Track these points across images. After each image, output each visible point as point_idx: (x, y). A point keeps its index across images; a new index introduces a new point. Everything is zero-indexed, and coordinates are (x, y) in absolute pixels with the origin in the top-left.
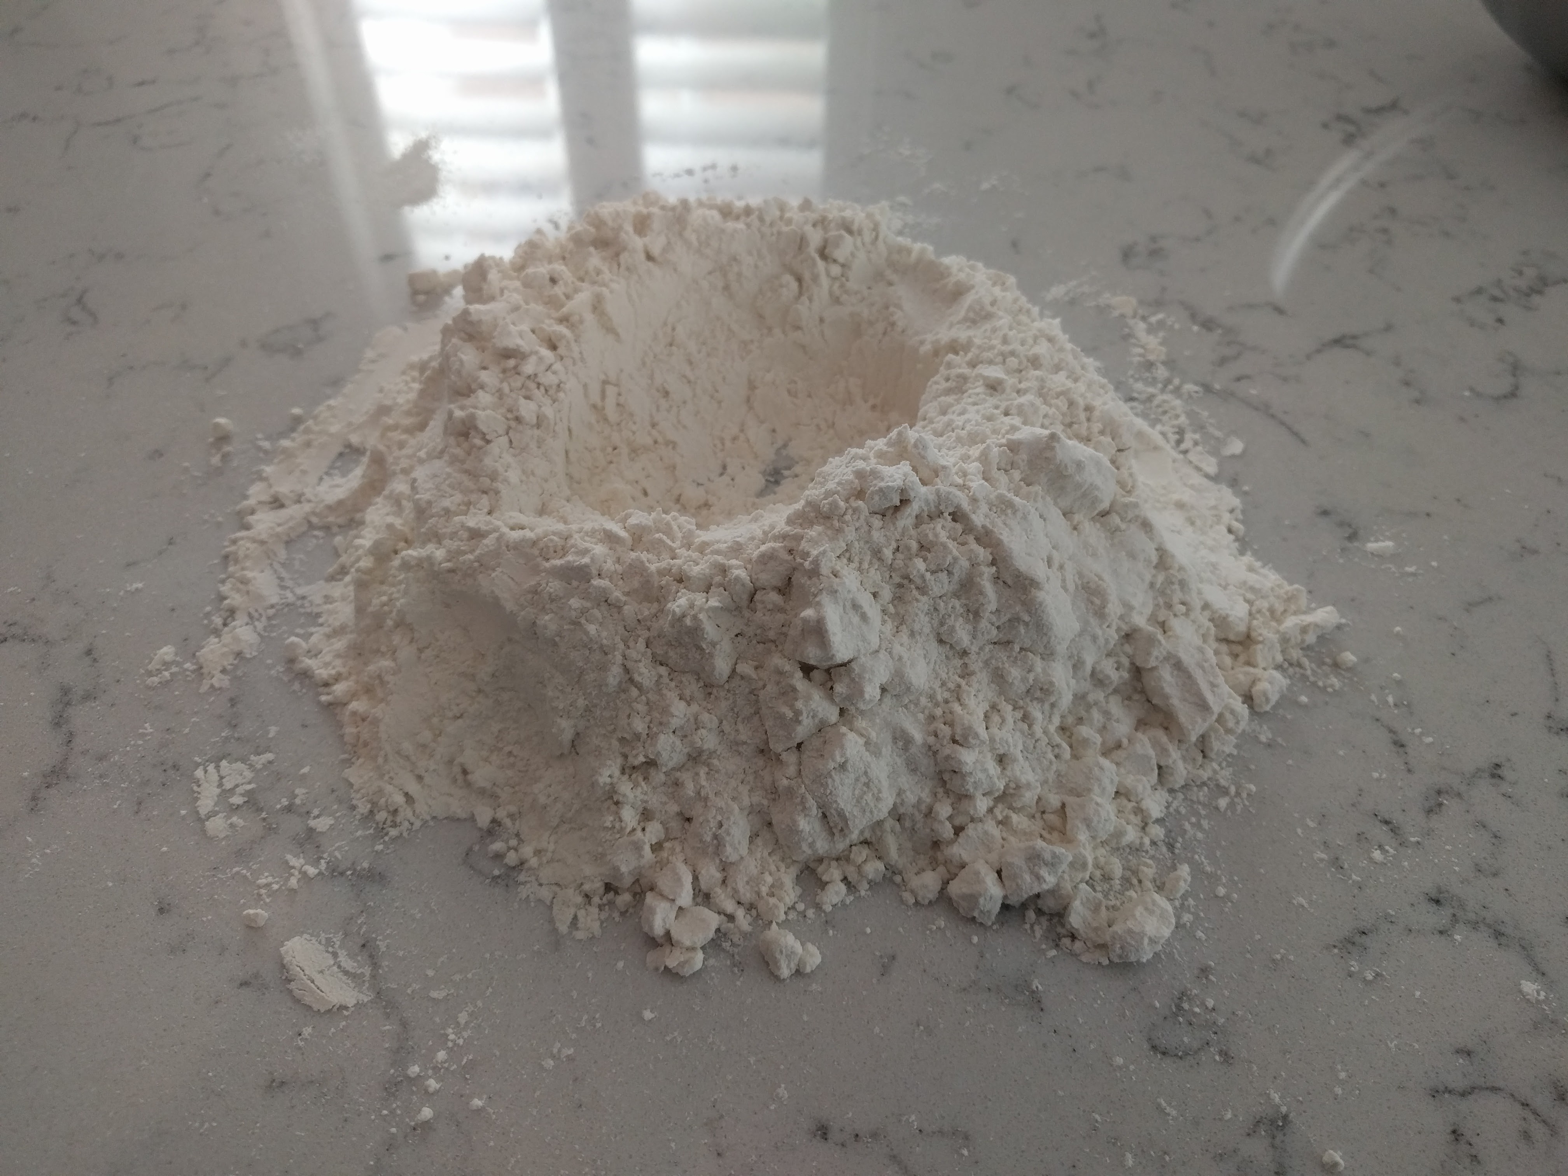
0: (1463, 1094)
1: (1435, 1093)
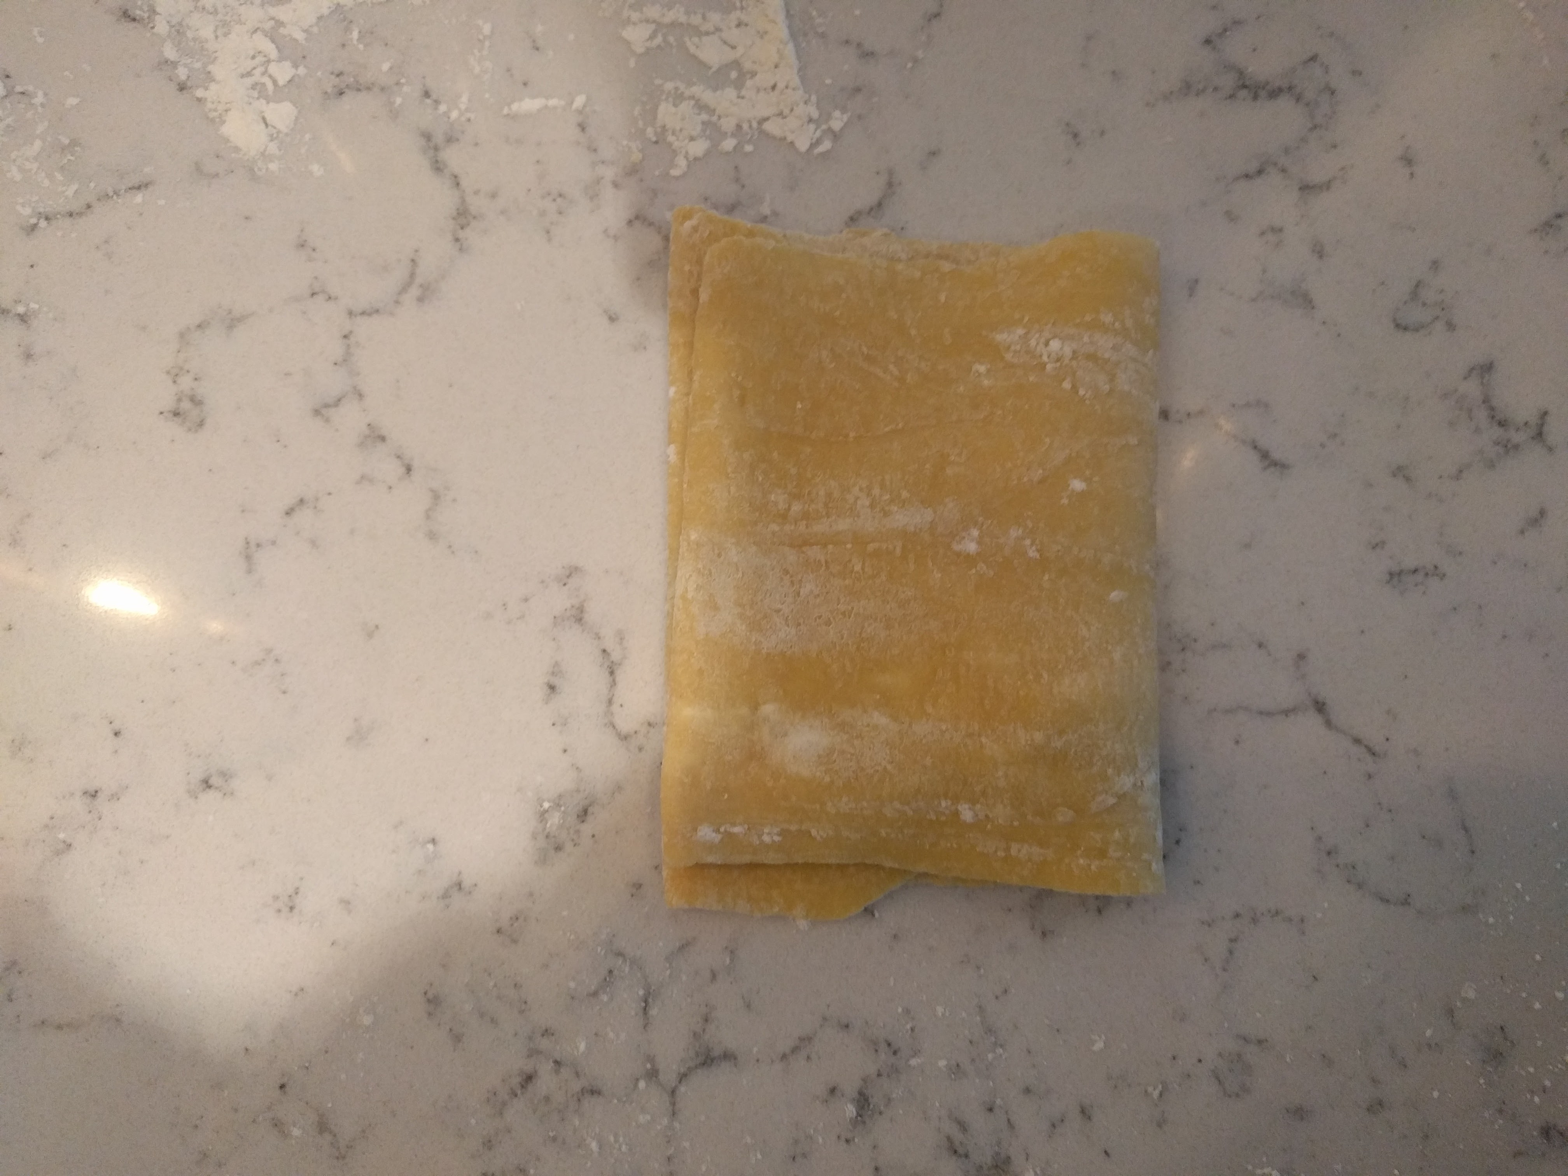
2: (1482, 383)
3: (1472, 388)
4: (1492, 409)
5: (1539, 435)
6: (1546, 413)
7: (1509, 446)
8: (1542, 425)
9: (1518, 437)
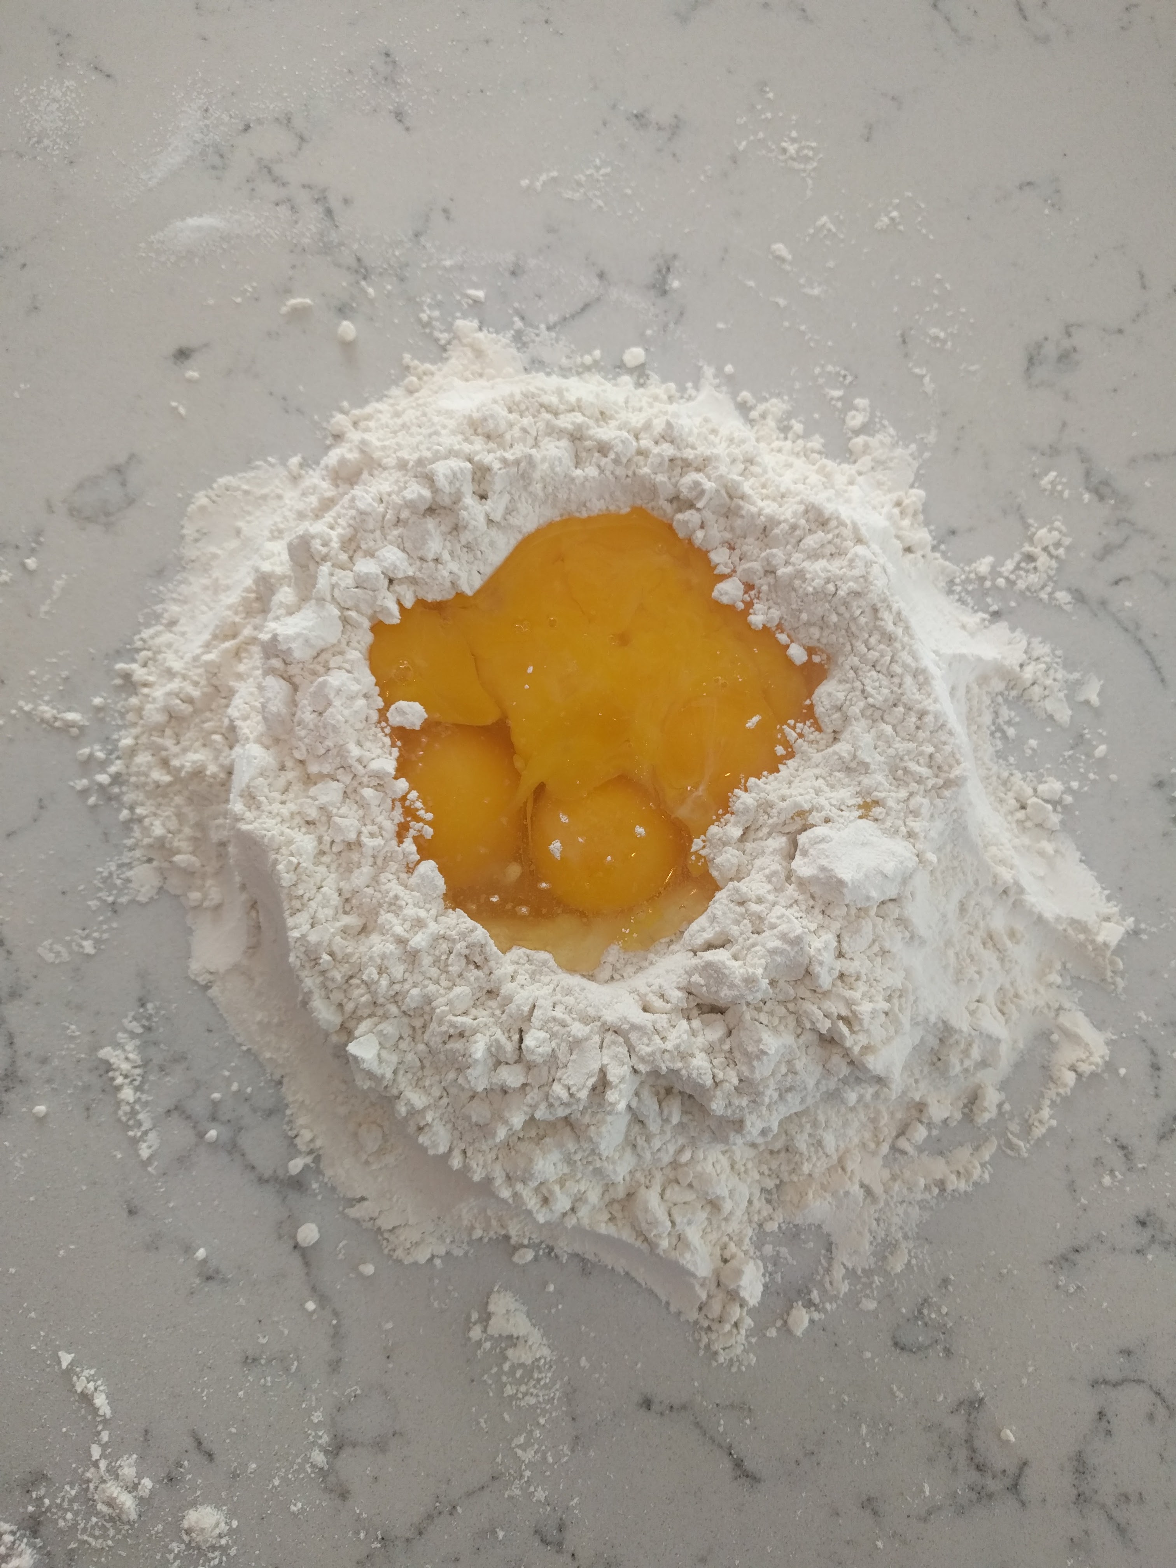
0: (1115, 1385)
1: (1095, 1384)
2: (968, 1421)
3: (956, 1424)
4: (974, 1451)
5: (1014, 1487)
6: (1025, 1464)
7: (983, 1494)
8: (1019, 1476)
9: (992, 1485)
